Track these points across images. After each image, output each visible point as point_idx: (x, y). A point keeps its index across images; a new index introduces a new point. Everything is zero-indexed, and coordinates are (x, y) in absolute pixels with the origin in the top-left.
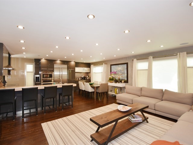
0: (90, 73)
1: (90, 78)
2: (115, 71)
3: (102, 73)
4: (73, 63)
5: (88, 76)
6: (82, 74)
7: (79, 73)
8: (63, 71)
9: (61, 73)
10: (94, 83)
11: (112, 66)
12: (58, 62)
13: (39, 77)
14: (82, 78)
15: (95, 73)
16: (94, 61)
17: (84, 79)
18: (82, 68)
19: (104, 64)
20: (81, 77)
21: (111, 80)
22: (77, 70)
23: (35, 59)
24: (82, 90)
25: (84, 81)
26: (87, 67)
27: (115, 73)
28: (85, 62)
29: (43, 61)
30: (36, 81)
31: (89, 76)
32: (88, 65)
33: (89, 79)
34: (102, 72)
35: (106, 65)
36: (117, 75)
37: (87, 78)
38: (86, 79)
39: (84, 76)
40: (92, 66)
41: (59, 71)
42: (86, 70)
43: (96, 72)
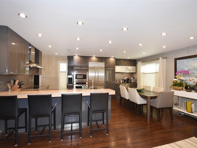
0: (135, 73)
1: (136, 80)
2: (187, 69)
3: (156, 73)
4: (112, 60)
5: (132, 78)
6: (125, 75)
7: (120, 74)
8: (99, 72)
9: (97, 74)
10: (143, 89)
11: (178, 61)
12: (94, 58)
13: (71, 78)
14: (124, 80)
15: (144, 73)
16: (144, 54)
17: (128, 82)
18: (124, 67)
19: (160, 58)
20: (122, 80)
21: (178, 85)
22: (118, 69)
23: (68, 56)
24: (125, 99)
25: (127, 84)
26: (131, 66)
27: (186, 73)
28: (128, 58)
29: (76, 58)
30: (69, 83)
31: (134, 78)
32: (134, 62)
33: (135, 82)
34: (158, 71)
35: (165, 59)
36: (191, 76)
37: (131, 81)
38: (131, 83)
39: (127, 78)
40: (139, 64)
41: (94, 72)
42: (130, 69)
43: (146, 73)
